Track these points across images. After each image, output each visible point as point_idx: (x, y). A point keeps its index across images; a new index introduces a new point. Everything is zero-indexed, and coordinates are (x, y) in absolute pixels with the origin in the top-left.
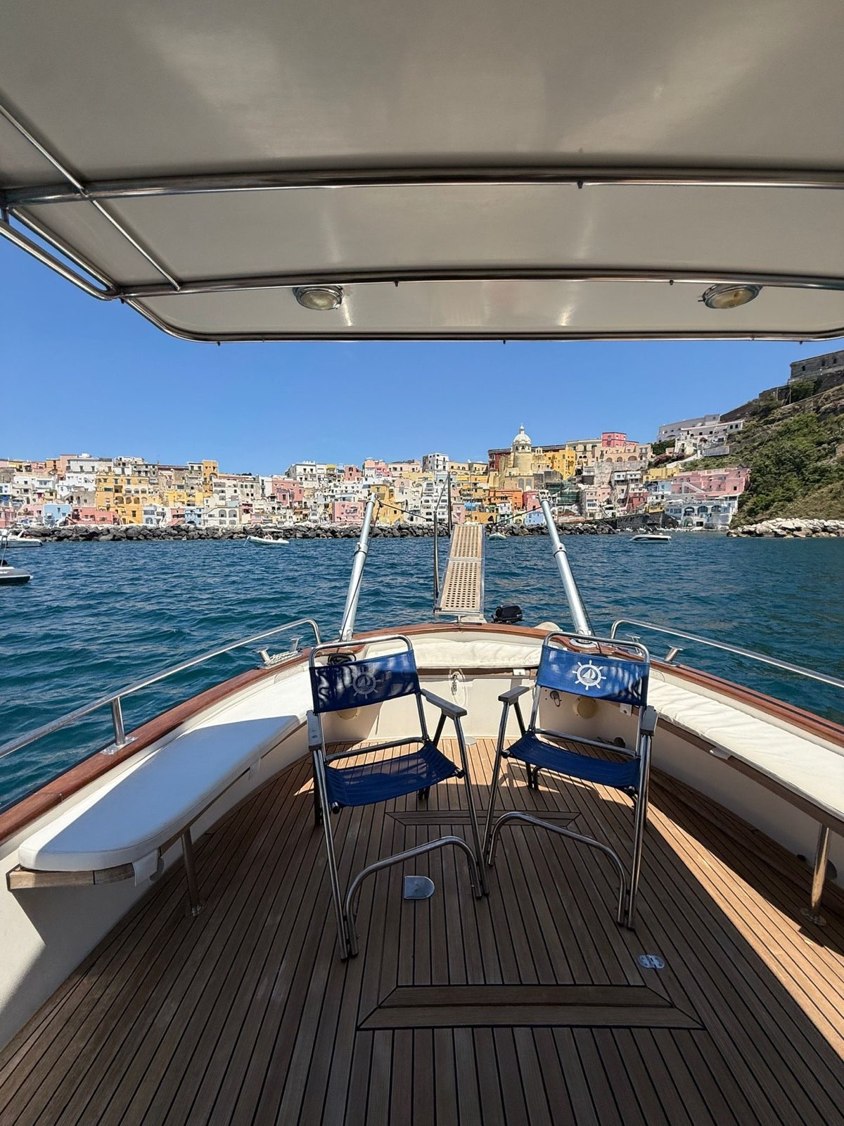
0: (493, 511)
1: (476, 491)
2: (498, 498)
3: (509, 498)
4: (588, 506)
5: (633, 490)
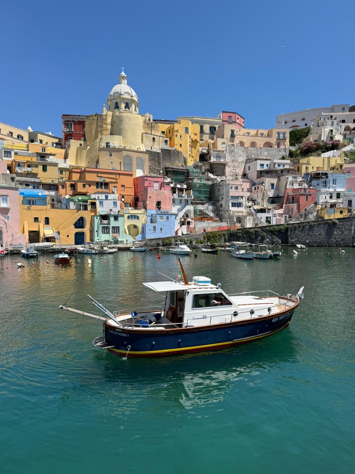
0: (85, 208)
1: (45, 169)
2: (90, 184)
3: (111, 186)
4: (232, 206)
5: (292, 185)
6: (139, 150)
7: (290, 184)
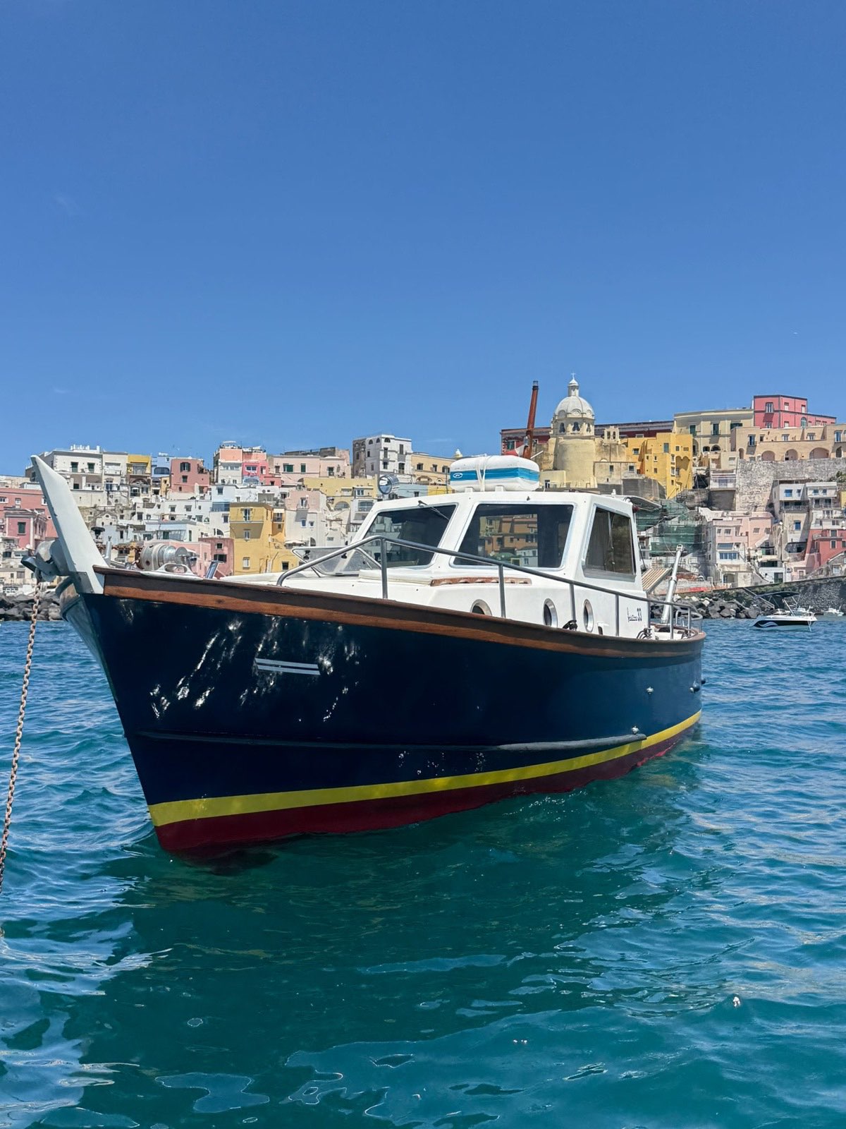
4: (721, 558)
5: (821, 524)
6: (588, 487)
7: (816, 523)
